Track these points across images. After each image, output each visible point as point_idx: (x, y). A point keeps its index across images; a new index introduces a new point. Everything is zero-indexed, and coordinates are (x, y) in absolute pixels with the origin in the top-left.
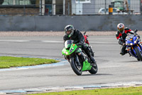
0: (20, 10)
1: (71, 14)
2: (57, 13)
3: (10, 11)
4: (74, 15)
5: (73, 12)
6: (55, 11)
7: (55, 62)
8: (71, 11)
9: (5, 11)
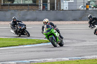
0: (26, 7)
1: (60, 9)
2: (50, 9)
3: (19, 8)
4: (63, 10)
5: (62, 8)
8: (60, 7)
9: (15, 8)
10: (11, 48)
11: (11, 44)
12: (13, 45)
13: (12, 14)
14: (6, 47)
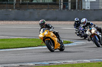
0: (45, 6)
1: (81, 8)
2: (71, 9)
3: (38, 6)
4: (84, 9)
6: (70, 7)
7: (70, 43)
8: (82, 7)
9: (34, 6)
10: (29, 48)
11: (29, 45)
12: (31, 45)
13: (31, 13)
14: (24, 47)
